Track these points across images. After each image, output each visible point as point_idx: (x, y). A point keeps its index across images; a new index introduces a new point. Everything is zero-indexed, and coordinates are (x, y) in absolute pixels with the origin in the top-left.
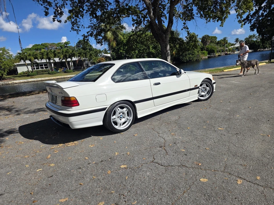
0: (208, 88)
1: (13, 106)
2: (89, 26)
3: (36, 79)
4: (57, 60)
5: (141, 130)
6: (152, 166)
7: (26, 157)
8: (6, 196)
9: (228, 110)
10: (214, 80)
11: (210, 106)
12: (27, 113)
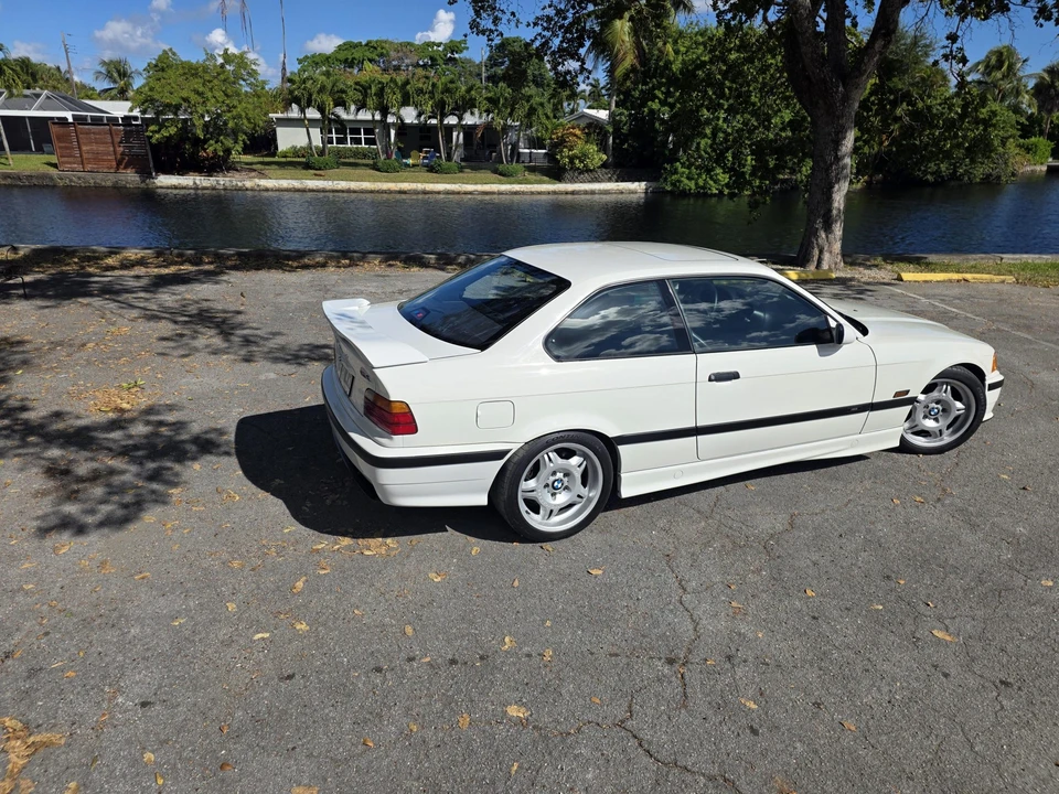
0: (959, 405)
1: (239, 313)
2: (537, 18)
3: (330, 183)
4: (409, 115)
5: (622, 548)
6: (614, 743)
7: (236, 564)
8: (158, 716)
9: (1014, 535)
10: (997, 372)
11: (944, 490)
12: (276, 360)
